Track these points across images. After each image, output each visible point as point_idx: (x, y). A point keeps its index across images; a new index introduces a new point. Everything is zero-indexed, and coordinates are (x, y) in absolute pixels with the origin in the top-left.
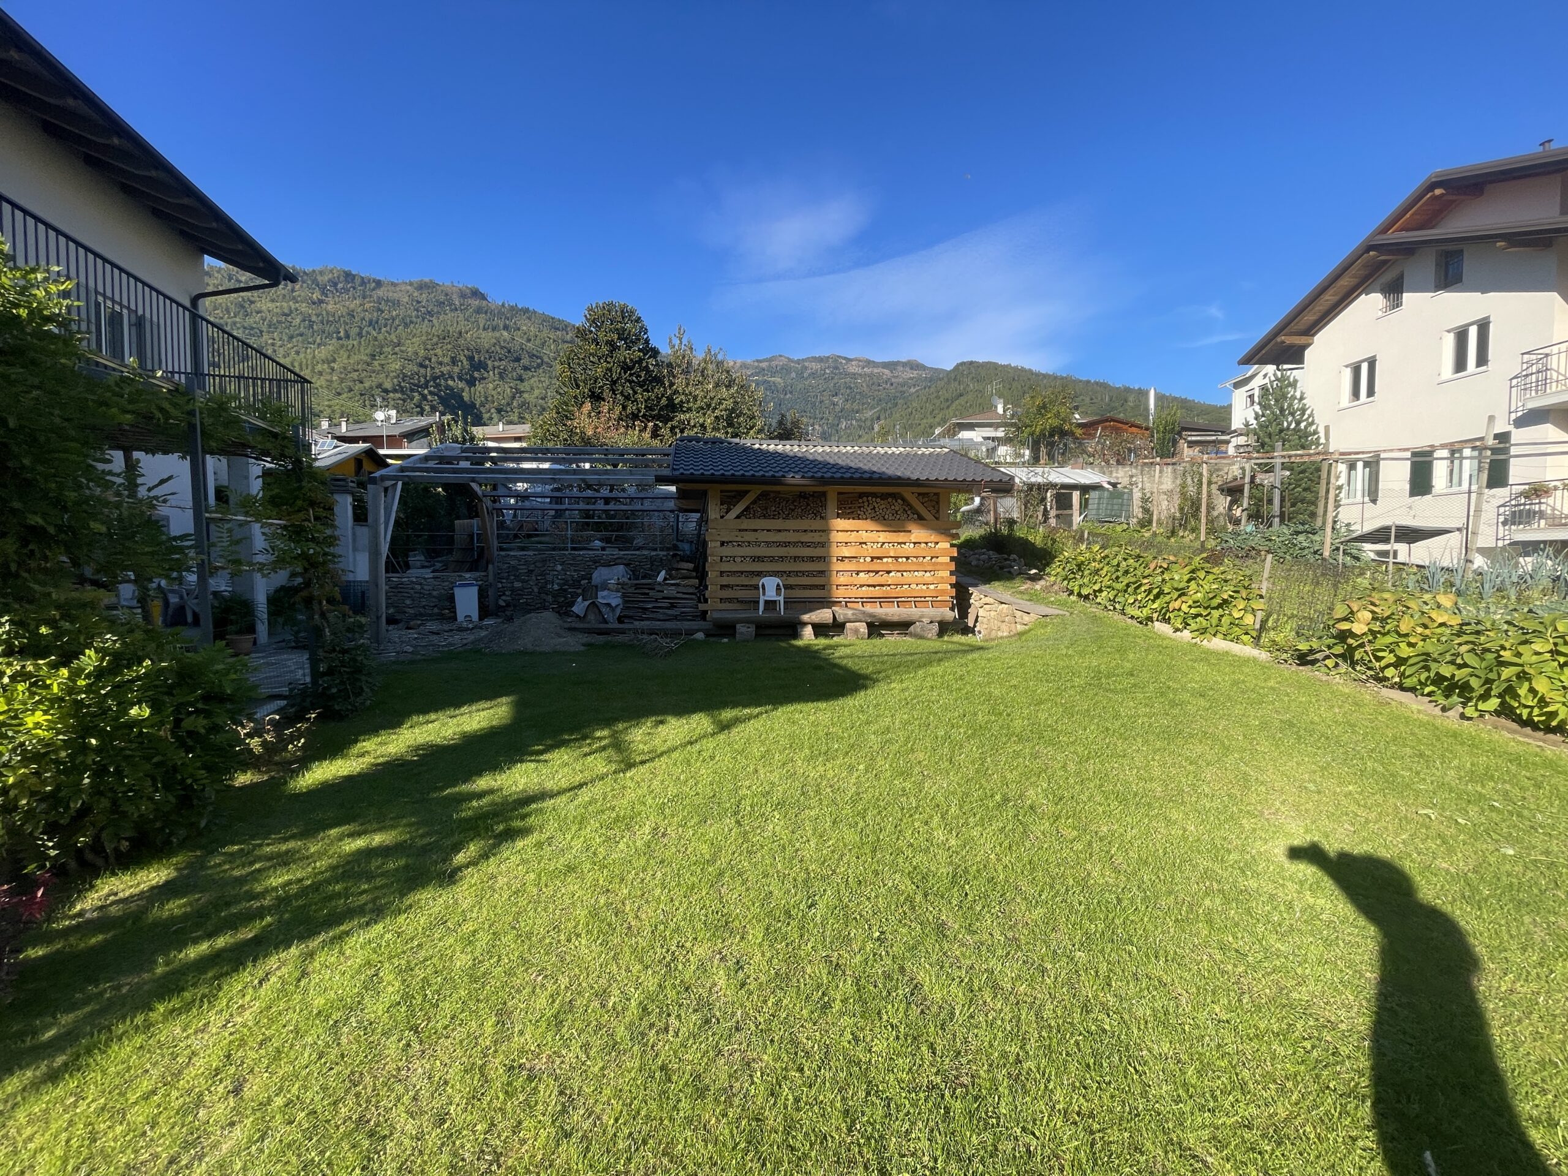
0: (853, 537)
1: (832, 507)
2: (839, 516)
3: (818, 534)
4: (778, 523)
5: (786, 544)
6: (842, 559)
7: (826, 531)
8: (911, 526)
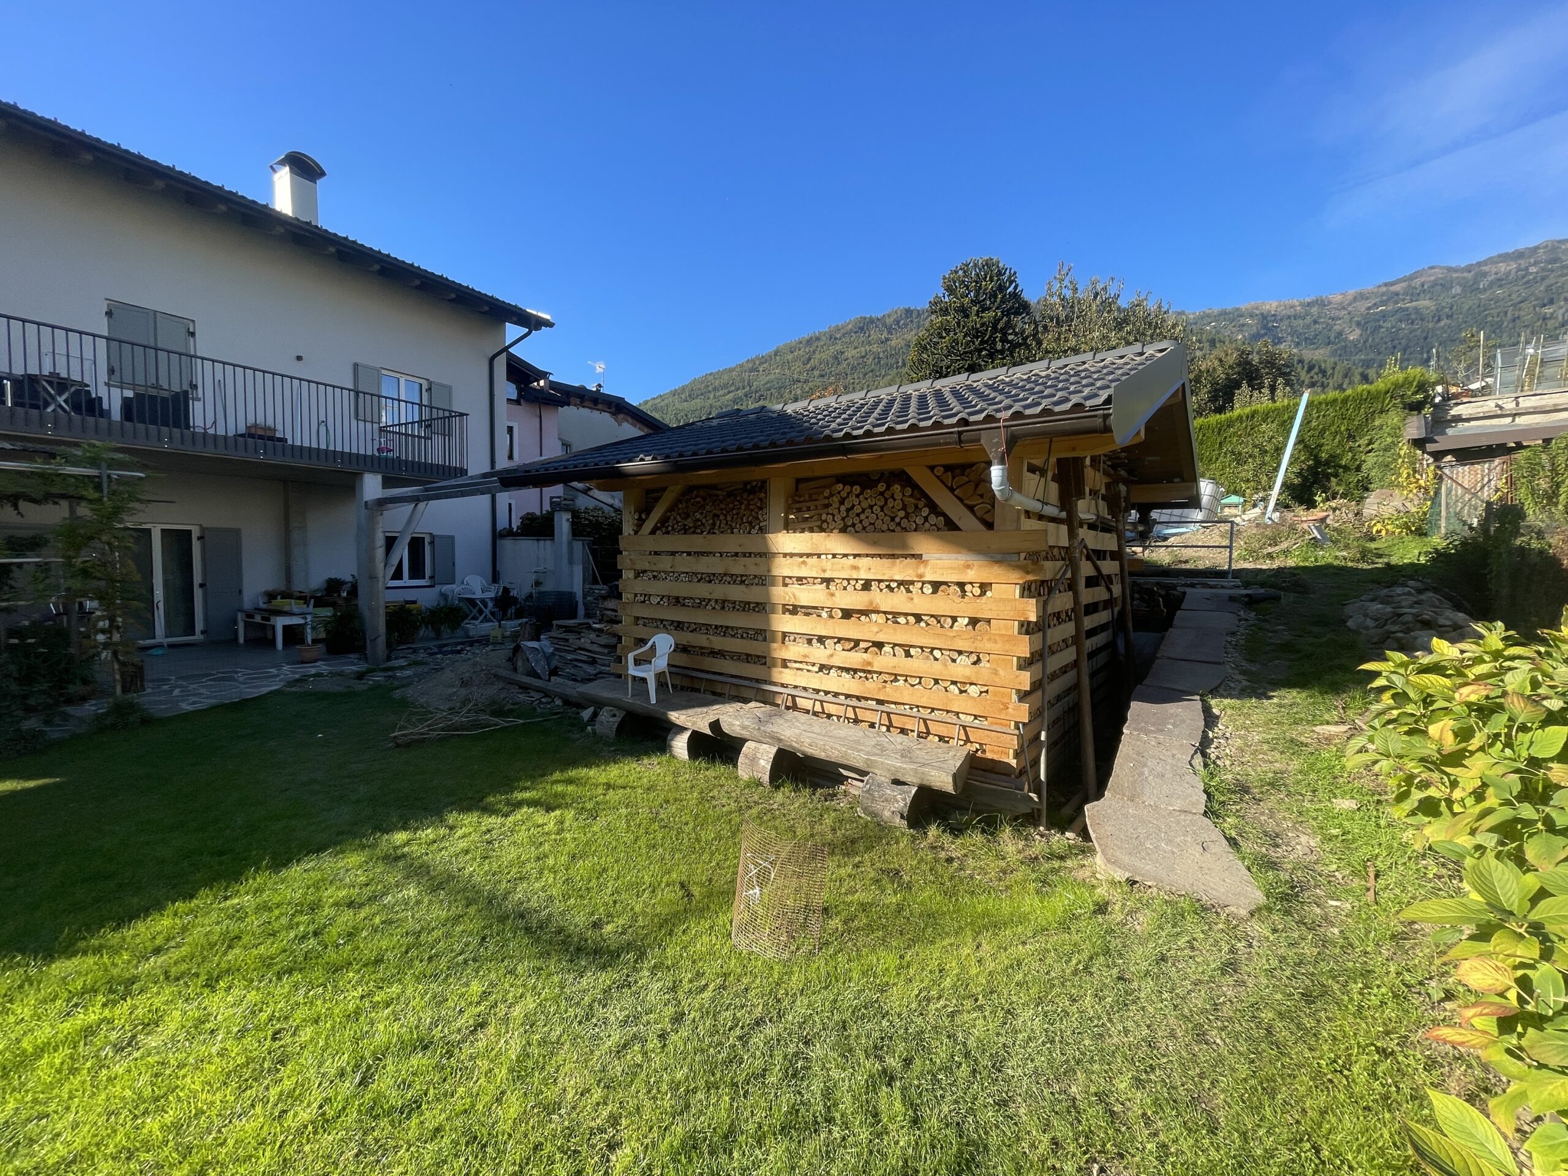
0: (810, 569)
1: (776, 510)
2: (788, 526)
3: (753, 560)
4: (698, 542)
5: (710, 578)
6: (794, 610)
7: (766, 555)
8: (923, 544)
